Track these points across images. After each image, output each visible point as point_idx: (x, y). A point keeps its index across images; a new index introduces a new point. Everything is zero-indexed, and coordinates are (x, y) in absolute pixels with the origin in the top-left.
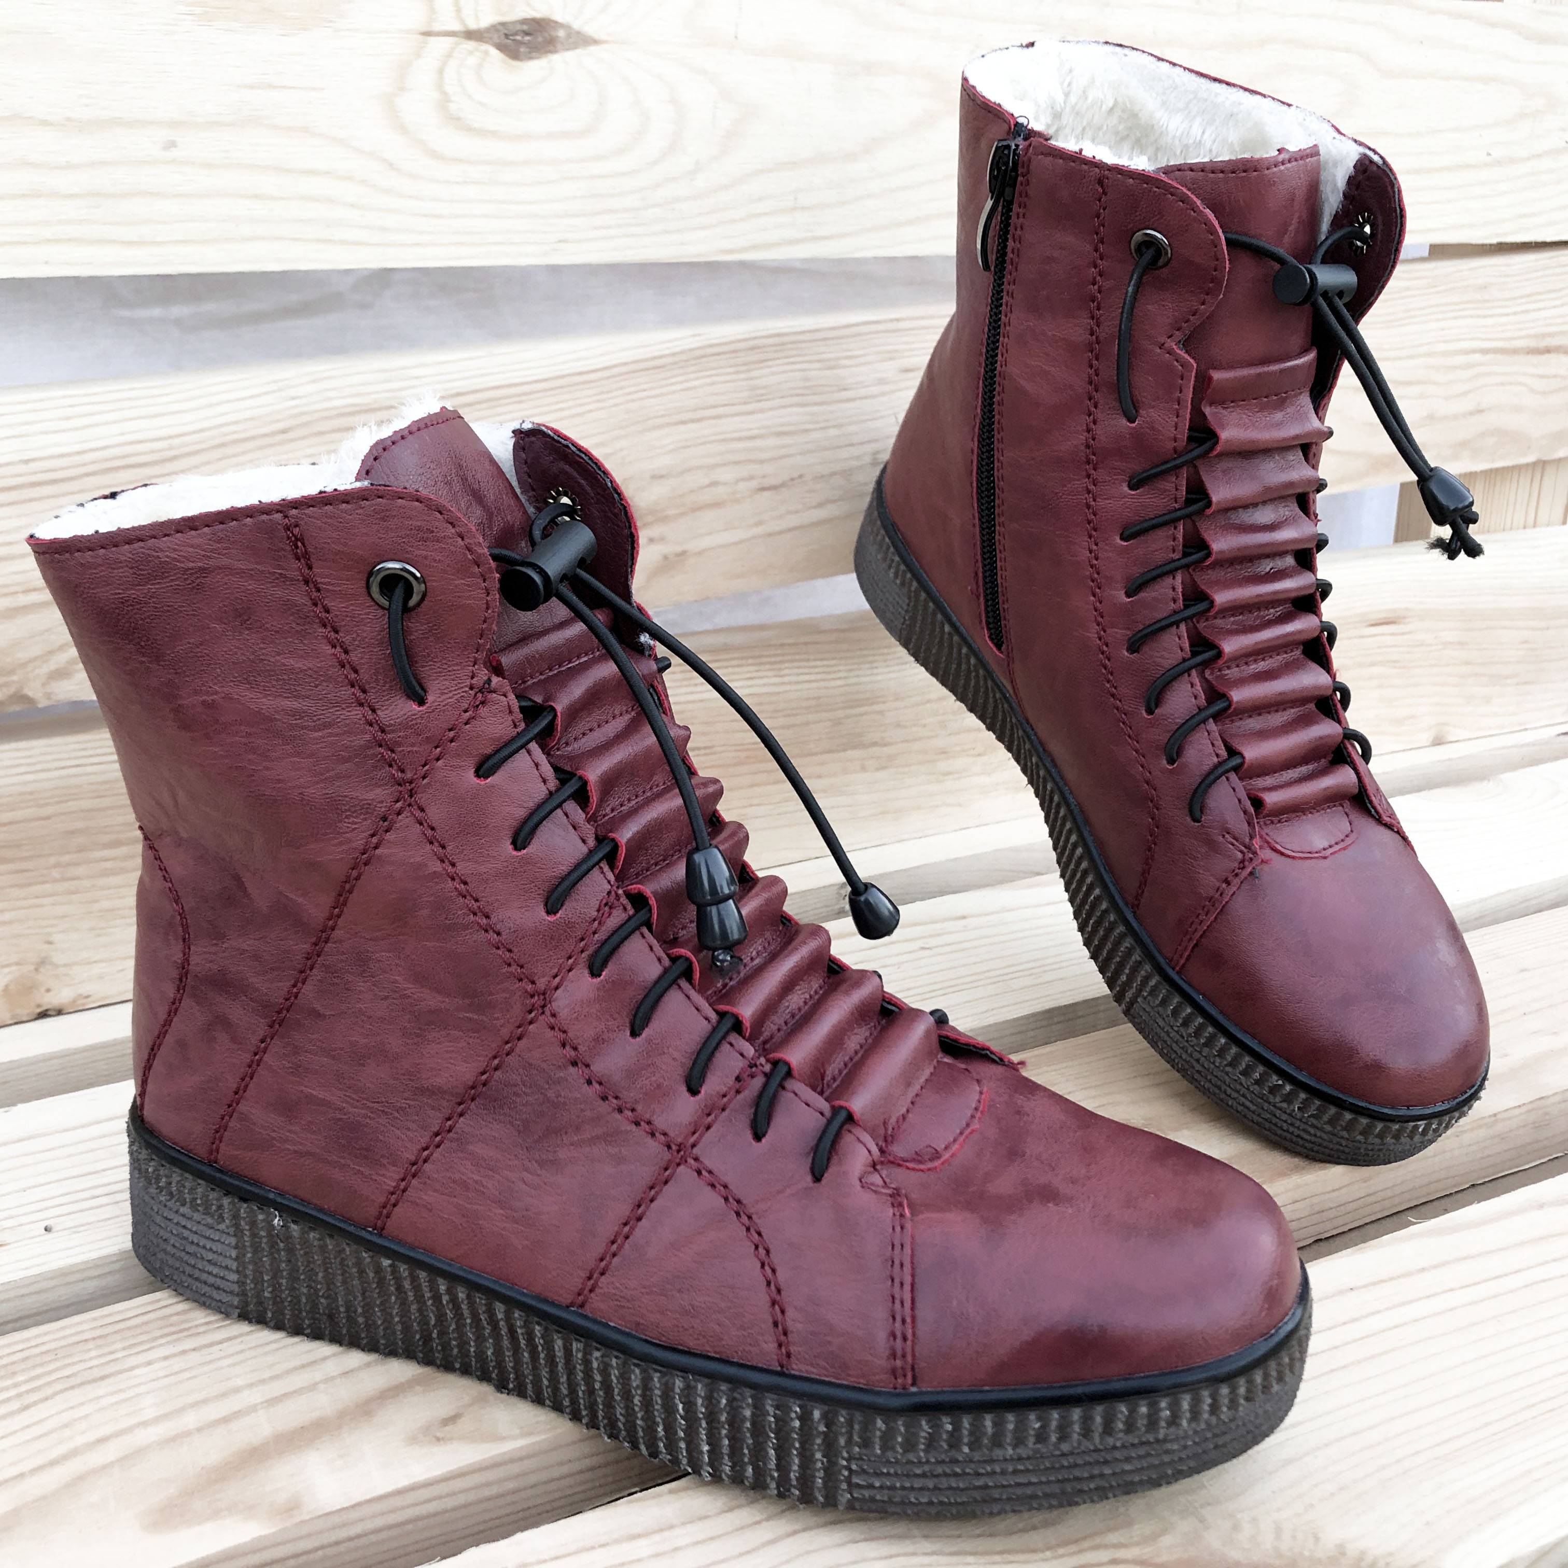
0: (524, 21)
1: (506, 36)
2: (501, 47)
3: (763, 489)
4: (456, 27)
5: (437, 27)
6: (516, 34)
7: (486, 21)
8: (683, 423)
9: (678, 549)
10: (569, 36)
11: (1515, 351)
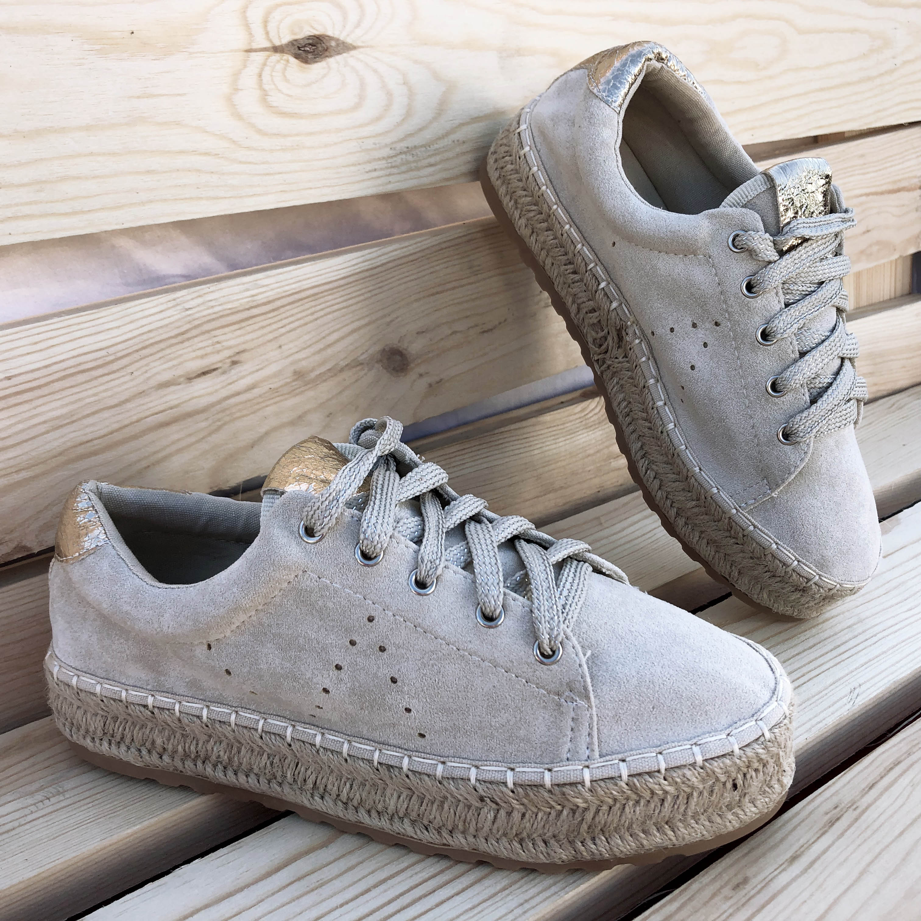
0: (309, 38)
1: (299, 48)
2: (297, 56)
3: (484, 332)
4: (268, 45)
5: (255, 46)
6: (305, 46)
7: (286, 39)
8: (433, 295)
9: (437, 379)
10: (338, 45)
11: (882, 193)
